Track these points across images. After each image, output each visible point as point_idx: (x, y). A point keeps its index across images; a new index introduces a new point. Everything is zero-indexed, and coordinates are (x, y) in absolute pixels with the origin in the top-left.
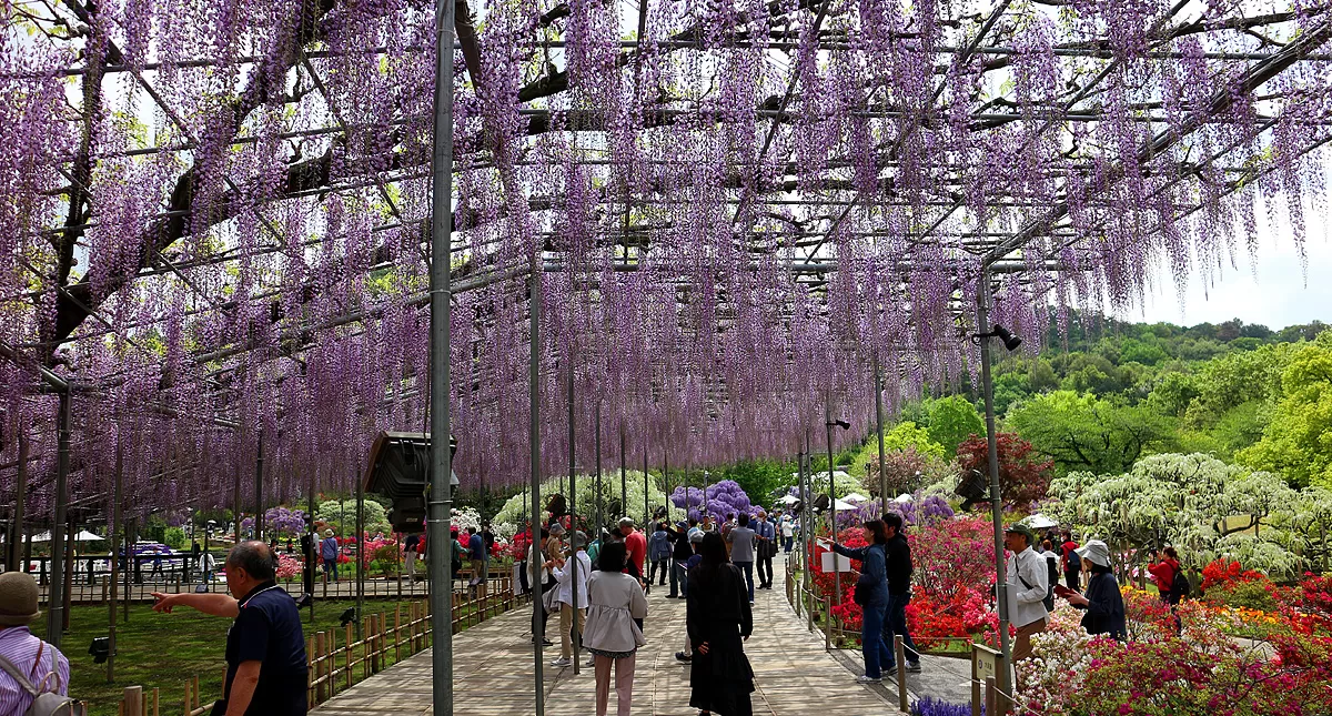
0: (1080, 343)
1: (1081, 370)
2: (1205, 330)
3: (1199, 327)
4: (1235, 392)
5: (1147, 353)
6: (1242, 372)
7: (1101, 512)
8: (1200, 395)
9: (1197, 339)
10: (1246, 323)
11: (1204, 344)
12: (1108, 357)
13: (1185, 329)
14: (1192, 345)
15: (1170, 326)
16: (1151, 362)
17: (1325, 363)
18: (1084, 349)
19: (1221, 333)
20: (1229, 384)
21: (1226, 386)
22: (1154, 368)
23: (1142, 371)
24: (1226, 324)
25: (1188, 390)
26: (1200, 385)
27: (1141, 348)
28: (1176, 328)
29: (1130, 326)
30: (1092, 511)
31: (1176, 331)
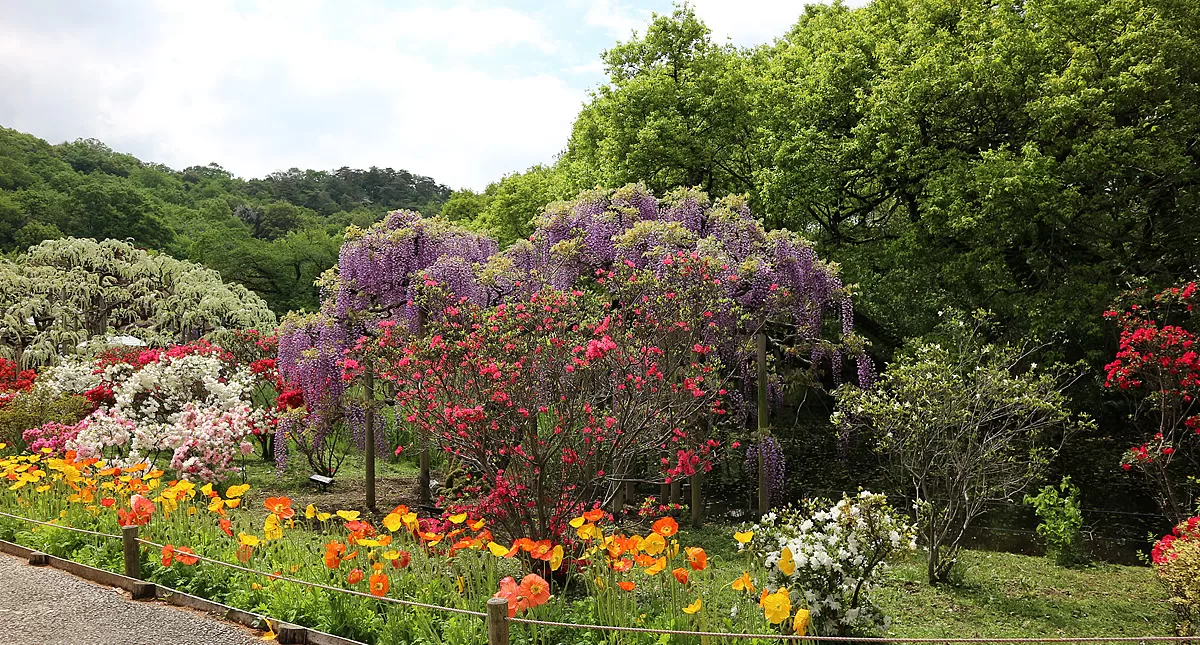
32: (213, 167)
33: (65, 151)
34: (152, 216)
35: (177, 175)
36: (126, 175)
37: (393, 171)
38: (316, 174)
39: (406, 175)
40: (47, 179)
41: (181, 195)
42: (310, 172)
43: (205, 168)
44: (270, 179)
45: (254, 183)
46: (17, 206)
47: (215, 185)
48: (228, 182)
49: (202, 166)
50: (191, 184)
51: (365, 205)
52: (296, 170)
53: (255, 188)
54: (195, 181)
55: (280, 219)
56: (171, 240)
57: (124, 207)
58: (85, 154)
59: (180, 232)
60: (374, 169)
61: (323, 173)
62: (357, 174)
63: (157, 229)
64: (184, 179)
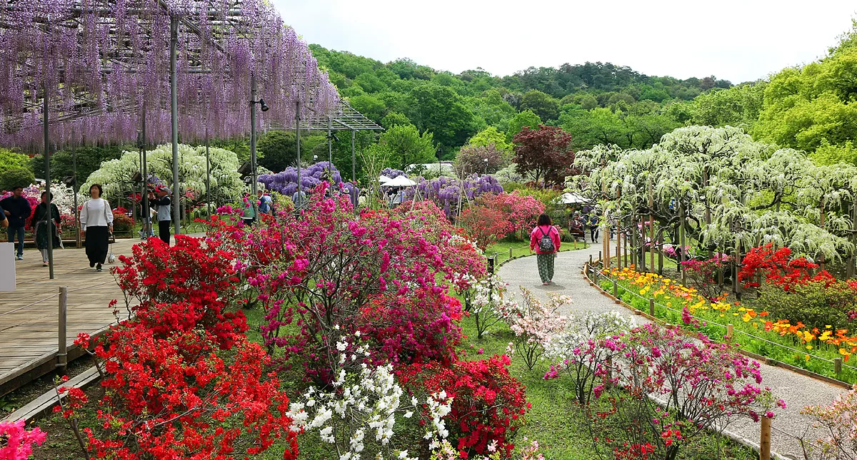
0: (615, 87)
1: (615, 103)
2: (693, 82)
3: (690, 80)
4: (714, 116)
5: (657, 94)
6: (720, 103)
7: (625, 185)
8: (692, 118)
9: (688, 87)
10: (718, 79)
11: (693, 90)
12: (633, 96)
13: (680, 81)
14: (685, 90)
15: (672, 79)
16: (660, 101)
17: (798, 81)
18: (618, 90)
19: (703, 84)
20: (710, 110)
21: (709, 113)
22: (661, 104)
23: (653, 105)
24: (706, 79)
25: (684, 115)
26: (692, 112)
27: (653, 91)
28: (676, 80)
29: (647, 77)
30: (615, 184)
31: (675, 82)
32: (478, 70)
33: (391, 66)
34: (459, 104)
35: (457, 77)
36: (429, 79)
37: (601, 64)
38: (546, 70)
39: (610, 66)
40: (389, 85)
41: (466, 89)
42: (542, 68)
43: (474, 71)
44: (516, 75)
45: (507, 78)
46: (382, 103)
47: (482, 82)
48: (491, 79)
49: (471, 70)
50: (467, 82)
51: (583, 88)
52: (532, 68)
53: (508, 82)
54: (469, 80)
55: (534, 102)
56: (470, 120)
57: (442, 100)
58: (403, 68)
59: (475, 114)
60: (588, 64)
61: (551, 69)
62: (576, 68)
63: (462, 113)
64: (463, 79)
